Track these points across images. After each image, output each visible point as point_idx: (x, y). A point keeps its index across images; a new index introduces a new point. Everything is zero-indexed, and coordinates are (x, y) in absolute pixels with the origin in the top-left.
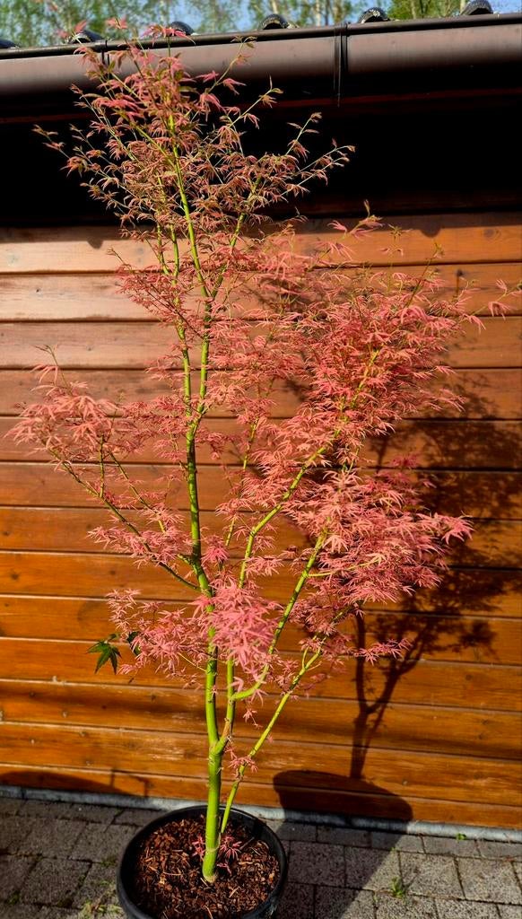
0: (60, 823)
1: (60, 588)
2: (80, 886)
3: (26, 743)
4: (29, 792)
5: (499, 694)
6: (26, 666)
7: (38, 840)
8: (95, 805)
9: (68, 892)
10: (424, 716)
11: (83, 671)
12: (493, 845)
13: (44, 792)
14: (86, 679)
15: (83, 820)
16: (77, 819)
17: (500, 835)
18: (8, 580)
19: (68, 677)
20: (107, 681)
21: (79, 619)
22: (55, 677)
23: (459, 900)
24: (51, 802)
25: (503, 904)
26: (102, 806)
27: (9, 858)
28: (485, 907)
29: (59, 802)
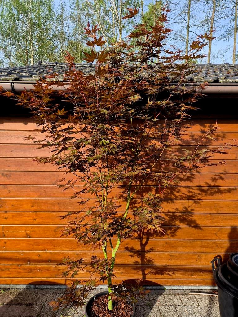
0: (48, 295)
1: (49, 222)
2: (57, 312)
3: (36, 271)
4: (37, 286)
5: (174, 248)
6: (37, 247)
7: (42, 300)
8: (58, 289)
9: (54, 314)
10: (154, 255)
11: (56, 247)
12: (174, 290)
13: (42, 286)
14: (56, 250)
15: (55, 293)
16: (53, 293)
17: (175, 288)
18: (33, 221)
19: (50, 249)
20: (63, 250)
21: (55, 232)
22: (46, 250)
23: (165, 306)
24: (44, 289)
25: (177, 306)
26: (60, 289)
27: (34, 306)
28: (172, 307)
29: (47, 289)
